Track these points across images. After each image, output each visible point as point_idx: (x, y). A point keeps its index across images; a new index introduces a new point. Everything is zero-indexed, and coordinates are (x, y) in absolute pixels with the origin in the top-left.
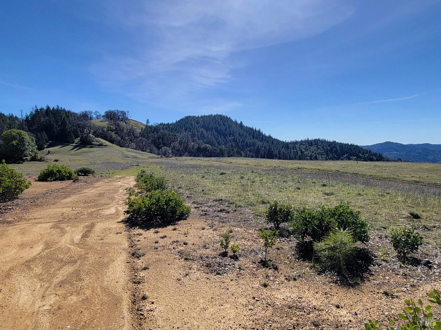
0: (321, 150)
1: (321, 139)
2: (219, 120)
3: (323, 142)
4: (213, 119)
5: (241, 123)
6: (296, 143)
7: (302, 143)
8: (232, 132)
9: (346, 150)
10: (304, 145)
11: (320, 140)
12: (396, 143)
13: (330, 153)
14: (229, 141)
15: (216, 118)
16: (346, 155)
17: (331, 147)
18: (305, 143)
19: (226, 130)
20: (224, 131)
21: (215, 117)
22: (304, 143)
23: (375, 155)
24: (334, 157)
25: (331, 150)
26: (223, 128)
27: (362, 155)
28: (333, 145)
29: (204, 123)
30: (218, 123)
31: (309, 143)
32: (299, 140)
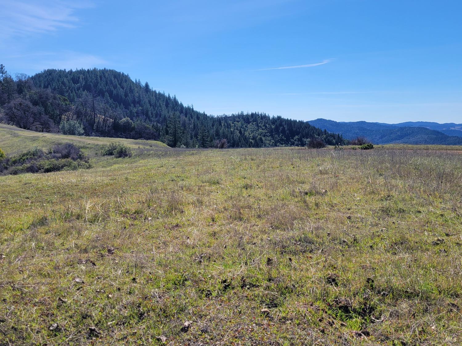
0: (263, 130)
1: (260, 113)
2: (113, 79)
3: (264, 117)
4: (101, 77)
5: (147, 85)
6: (226, 118)
7: (234, 118)
8: (137, 99)
9: (295, 129)
10: (238, 122)
11: (258, 115)
12: (330, 121)
13: (276, 134)
14: (135, 114)
15: (107, 75)
16: (297, 137)
17: (276, 125)
18: (239, 118)
19: (126, 95)
20: (123, 97)
21: (103, 73)
22: (237, 119)
23: (333, 136)
24: (282, 140)
25: (277, 128)
26: (121, 92)
27: (317, 136)
28: (278, 123)
29: (86, 82)
30: (112, 83)
31: (244, 120)
32: (229, 114)
